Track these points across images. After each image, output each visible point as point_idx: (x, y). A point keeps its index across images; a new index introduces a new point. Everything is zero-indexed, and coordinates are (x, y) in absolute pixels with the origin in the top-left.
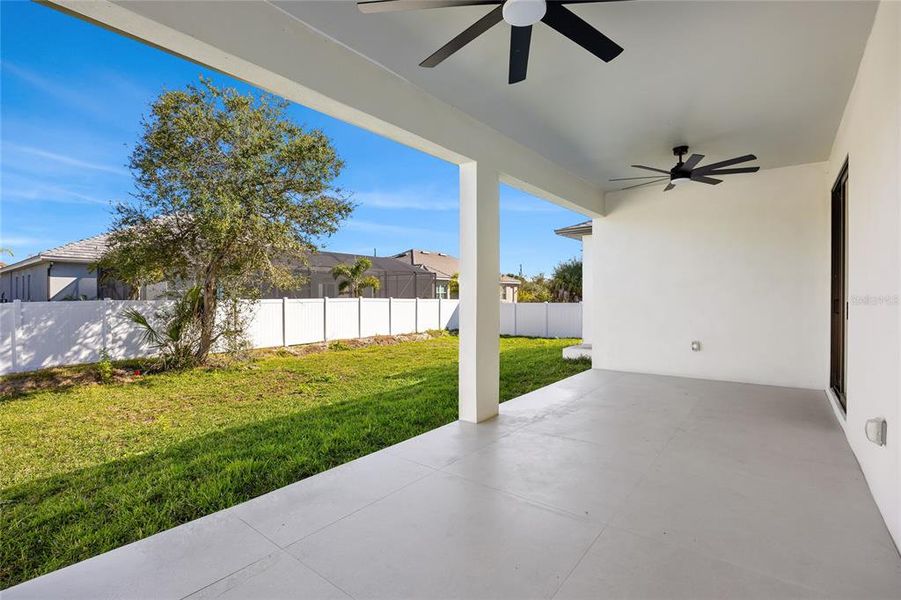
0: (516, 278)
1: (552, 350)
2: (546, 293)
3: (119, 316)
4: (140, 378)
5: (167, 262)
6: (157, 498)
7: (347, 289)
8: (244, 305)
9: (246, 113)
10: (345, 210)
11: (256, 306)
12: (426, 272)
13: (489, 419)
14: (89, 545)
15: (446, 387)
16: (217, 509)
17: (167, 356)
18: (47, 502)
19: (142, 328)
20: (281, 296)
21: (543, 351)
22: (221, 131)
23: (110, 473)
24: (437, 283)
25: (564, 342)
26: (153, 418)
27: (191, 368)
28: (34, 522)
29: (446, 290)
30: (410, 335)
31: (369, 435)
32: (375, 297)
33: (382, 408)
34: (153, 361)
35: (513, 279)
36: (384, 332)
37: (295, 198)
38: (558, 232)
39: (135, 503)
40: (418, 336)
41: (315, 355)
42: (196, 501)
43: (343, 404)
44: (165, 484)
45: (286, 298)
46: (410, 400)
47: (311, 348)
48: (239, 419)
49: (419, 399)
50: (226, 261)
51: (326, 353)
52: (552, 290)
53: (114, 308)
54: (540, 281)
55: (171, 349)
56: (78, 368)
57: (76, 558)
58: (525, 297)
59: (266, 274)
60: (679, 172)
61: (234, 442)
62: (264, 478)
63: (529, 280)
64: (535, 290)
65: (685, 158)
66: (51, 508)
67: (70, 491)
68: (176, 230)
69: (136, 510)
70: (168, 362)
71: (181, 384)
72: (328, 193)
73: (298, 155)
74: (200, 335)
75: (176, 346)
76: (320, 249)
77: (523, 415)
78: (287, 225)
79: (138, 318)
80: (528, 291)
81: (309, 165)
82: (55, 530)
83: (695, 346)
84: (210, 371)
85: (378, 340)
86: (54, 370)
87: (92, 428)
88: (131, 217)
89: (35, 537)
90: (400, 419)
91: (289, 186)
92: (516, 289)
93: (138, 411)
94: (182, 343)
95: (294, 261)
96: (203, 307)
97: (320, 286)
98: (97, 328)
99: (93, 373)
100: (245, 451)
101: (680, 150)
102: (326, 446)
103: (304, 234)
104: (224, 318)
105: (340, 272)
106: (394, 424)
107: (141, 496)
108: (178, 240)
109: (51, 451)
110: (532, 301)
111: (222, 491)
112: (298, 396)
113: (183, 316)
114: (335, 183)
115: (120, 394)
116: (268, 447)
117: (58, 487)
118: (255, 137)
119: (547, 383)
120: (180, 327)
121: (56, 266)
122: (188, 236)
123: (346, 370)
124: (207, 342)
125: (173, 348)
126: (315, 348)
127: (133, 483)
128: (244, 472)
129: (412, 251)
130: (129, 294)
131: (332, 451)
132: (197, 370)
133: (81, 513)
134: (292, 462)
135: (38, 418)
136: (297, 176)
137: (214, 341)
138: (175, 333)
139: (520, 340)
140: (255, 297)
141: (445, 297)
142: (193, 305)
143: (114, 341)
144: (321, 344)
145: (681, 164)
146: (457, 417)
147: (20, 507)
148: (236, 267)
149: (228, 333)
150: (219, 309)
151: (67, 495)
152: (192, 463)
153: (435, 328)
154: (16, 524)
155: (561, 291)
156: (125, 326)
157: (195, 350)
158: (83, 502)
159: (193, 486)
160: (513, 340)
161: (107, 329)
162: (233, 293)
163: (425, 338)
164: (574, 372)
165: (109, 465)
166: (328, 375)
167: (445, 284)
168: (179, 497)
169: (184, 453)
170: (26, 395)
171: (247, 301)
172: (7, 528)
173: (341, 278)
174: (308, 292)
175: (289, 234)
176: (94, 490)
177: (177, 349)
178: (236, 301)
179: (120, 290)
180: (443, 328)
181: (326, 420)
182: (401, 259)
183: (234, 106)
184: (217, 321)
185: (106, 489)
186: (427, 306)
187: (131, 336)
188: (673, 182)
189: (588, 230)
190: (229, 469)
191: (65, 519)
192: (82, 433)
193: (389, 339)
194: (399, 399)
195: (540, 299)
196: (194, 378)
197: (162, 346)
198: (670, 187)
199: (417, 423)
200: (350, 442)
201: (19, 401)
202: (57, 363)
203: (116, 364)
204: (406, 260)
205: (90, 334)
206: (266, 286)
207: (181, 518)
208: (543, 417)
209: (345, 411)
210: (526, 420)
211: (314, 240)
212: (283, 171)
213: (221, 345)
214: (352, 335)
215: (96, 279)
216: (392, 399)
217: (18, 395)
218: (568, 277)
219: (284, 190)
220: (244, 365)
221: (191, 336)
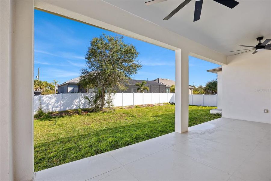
0: (192, 86)
1: (206, 110)
2: (203, 91)
3: (82, 97)
4: (87, 113)
5: (94, 83)
6: (91, 146)
7: (139, 90)
8: (112, 95)
9: (113, 42)
10: (140, 66)
11: (115, 95)
12: (163, 85)
13: (185, 132)
14: (76, 157)
15: (170, 121)
16: (105, 151)
17: (93, 108)
18: (67, 144)
19: (87, 100)
20: (121, 92)
21: (203, 110)
22: (107, 47)
23: (80, 138)
24: (166, 88)
25: (210, 108)
26: (90, 124)
27: (99, 111)
28: (64, 149)
29: (169, 90)
30: (158, 104)
31: (146, 134)
32: (147, 92)
33: (150, 126)
34: (90, 109)
35: (191, 87)
36: (150, 103)
37: (126, 64)
38: (208, 71)
39: (86, 147)
40: (160, 104)
41: (131, 109)
42: (100, 148)
43: (139, 124)
44: (93, 142)
45: (123, 93)
46: (158, 124)
47: (129, 107)
48: (111, 126)
49: (162, 124)
50: (108, 83)
51: (134, 109)
52: (205, 90)
53: (81, 95)
54: (200, 87)
55: (94, 106)
56: (74, 110)
57: (72, 160)
58: (195, 93)
59: (118, 86)
60: (259, 47)
61: (110, 132)
62: (117, 143)
63: (197, 87)
64: (199, 90)
65: (262, 41)
66: (68, 145)
67: (71, 142)
68: (96, 75)
69: (86, 149)
70: (94, 110)
71: (97, 116)
72: (135, 62)
73: (127, 52)
74: (101, 102)
75: (96, 105)
76: (132, 79)
77: (197, 132)
78: (123, 72)
79: (87, 98)
80: (197, 91)
81: (129, 55)
82: (68, 151)
83: (266, 111)
84: (104, 112)
85: (148, 105)
86: (69, 111)
87: (77, 126)
88: (85, 72)
89: (64, 153)
90: (156, 130)
91: (124, 61)
92: (192, 90)
93: (87, 122)
94: (97, 105)
95: (125, 82)
96: (102, 95)
97: (132, 89)
98: (78, 100)
99: (77, 112)
100: (112, 135)
101: (260, 39)
102: (134, 136)
103: (128, 75)
104: (107, 98)
105: (138, 85)
106: (154, 131)
107: (87, 145)
108: (96, 77)
109: (68, 131)
110: (198, 94)
111: (107, 146)
112: (126, 121)
113: (97, 97)
114: (137, 59)
115: (83, 117)
116: (118, 135)
117: (69, 140)
118: (116, 48)
119: (205, 122)
120: (96, 100)
121: (69, 85)
122: (98, 76)
123: (139, 114)
124: (103, 105)
125: (95, 106)
126: (131, 107)
127: (85, 141)
128: (112, 141)
129: (158, 79)
130: (85, 92)
131: (136, 138)
132: (101, 112)
133: (74, 148)
134: (125, 140)
135: (65, 122)
136: (126, 58)
137: (104, 104)
138: (95, 102)
139: (194, 106)
140: (115, 92)
141: (169, 92)
142: (99, 95)
143: (81, 104)
144: (132, 106)
145: (260, 43)
146: (174, 131)
147: (61, 144)
148: (110, 84)
149: (108, 102)
150: (106, 96)
151: (71, 143)
152: (99, 137)
153: (166, 102)
154: (60, 148)
155: (209, 91)
156: (84, 100)
157: (100, 107)
158: (74, 145)
159: (99, 144)
160: (192, 106)
161: (80, 101)
162: (109, 91)
163: (163, 105)
164: (214, 118)
165: (80, 136)
166: (134, 115)
167: (168, 88)
168: (96, 146)
169: (97, 134)
170: (63, 116)
171: (113, 93)
172: (58, 149)
173: (138, 87)
174: (129, 91)
175: (124, 75)
176: (77, 142)
177: (96, 106)
178: (110, 94)
179: (83, 91)
180: (168, 102)
181: (134, 128)
182: (155, 81)
183: (110, 40)
184: (105, 99)
185: (79, 142)
186: (163, 95)
187: (85, 103)
188: (257, 50)
189: (220, 70)
190: (108, 140)
191: (70, 149)
192: (74, 127)
193: (152, 105)
194: (155, 123)
195: (201, 93)
196: (100, 114)
197: (92, 105)
198: (255, 52)
199: (161, 131)
200: (141, 135)
201: (62, 118)
202: (69, 109)
203: (82, 110)
204: (157, 81)
205: (76, 102)
206: (118, 89)
207: (97, 153)
208: (204, 133)
209: (139, 126)
210: (197, 133)
211: (130, 76)
212: (122, 57)
213: (106, 105)
214: (141, 104)
215: (77, 88)
216: (153, 123)
217: (61, 116)
218: (211, 86)
219: (122, 63)
220: (112, 111)
221: (99, 103)
